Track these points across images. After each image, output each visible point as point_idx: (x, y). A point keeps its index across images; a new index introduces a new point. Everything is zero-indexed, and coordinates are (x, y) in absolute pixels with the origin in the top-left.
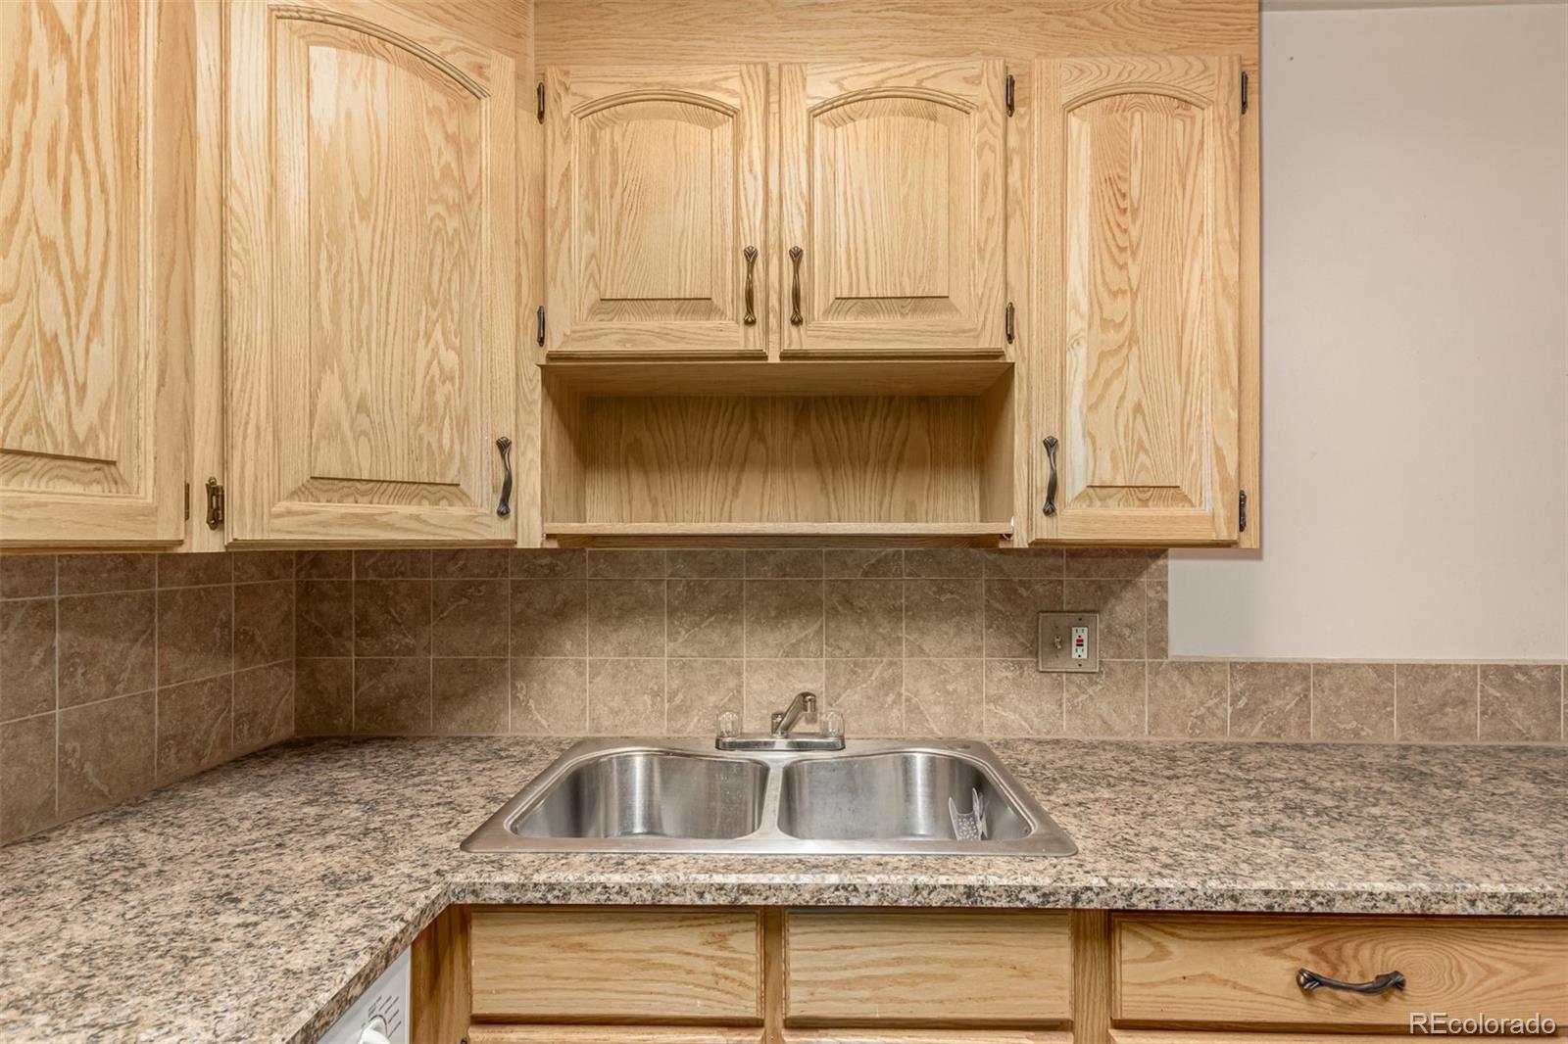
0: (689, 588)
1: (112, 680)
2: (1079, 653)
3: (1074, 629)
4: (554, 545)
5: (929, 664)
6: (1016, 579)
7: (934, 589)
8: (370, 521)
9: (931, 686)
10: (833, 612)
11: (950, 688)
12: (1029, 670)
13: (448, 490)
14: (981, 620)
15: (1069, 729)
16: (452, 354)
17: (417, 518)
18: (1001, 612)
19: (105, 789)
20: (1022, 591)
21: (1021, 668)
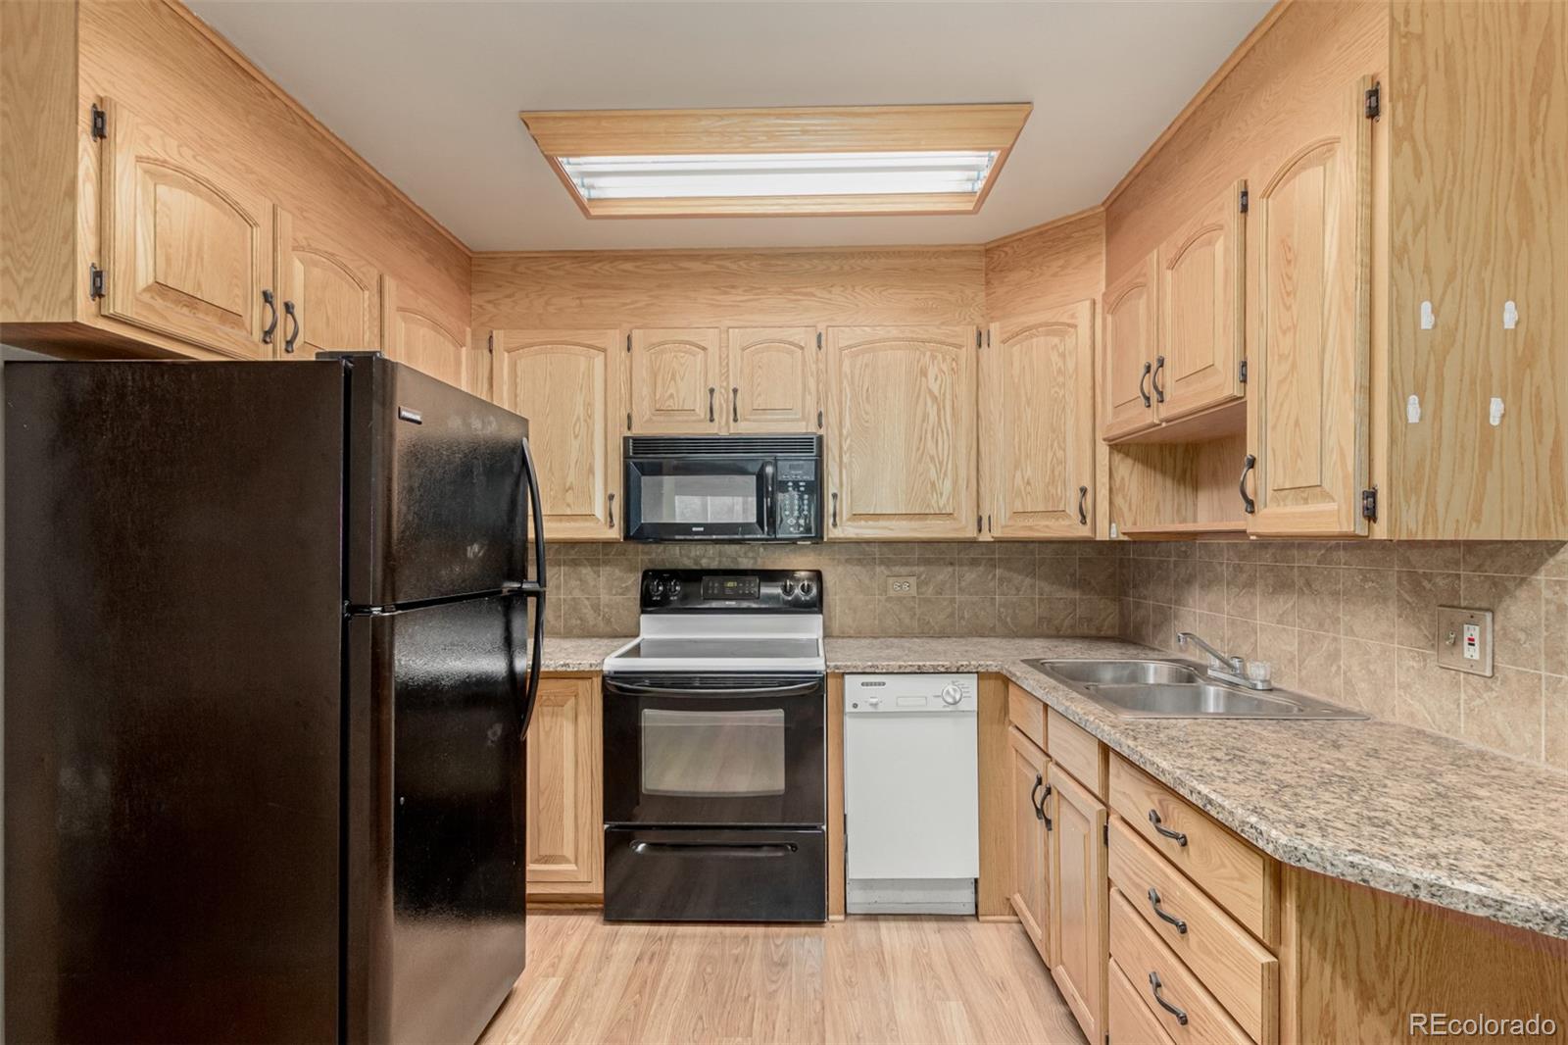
0: (1234, 568)
1: (1018, 590)
2: (1472, 653)
3: (1466, 626)
4: (1126, 538)
5: (1358, 643)
6: (1421, 571)
7: (1361, 577)
8: (1030, 528)
9: (1360, 664)
10: (1301, 592)
11: (1372, 667)
12: (1432, 663)
13: (1057, 513)
14: (1393, 609)
15: (1466, 732)
16: (1061, 452)
17: (1047, 526)
18: (1408, 603)
19: (1015, 630)
20: (1425, 583)
21: (1425, 660)
